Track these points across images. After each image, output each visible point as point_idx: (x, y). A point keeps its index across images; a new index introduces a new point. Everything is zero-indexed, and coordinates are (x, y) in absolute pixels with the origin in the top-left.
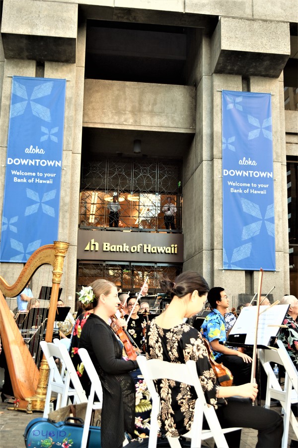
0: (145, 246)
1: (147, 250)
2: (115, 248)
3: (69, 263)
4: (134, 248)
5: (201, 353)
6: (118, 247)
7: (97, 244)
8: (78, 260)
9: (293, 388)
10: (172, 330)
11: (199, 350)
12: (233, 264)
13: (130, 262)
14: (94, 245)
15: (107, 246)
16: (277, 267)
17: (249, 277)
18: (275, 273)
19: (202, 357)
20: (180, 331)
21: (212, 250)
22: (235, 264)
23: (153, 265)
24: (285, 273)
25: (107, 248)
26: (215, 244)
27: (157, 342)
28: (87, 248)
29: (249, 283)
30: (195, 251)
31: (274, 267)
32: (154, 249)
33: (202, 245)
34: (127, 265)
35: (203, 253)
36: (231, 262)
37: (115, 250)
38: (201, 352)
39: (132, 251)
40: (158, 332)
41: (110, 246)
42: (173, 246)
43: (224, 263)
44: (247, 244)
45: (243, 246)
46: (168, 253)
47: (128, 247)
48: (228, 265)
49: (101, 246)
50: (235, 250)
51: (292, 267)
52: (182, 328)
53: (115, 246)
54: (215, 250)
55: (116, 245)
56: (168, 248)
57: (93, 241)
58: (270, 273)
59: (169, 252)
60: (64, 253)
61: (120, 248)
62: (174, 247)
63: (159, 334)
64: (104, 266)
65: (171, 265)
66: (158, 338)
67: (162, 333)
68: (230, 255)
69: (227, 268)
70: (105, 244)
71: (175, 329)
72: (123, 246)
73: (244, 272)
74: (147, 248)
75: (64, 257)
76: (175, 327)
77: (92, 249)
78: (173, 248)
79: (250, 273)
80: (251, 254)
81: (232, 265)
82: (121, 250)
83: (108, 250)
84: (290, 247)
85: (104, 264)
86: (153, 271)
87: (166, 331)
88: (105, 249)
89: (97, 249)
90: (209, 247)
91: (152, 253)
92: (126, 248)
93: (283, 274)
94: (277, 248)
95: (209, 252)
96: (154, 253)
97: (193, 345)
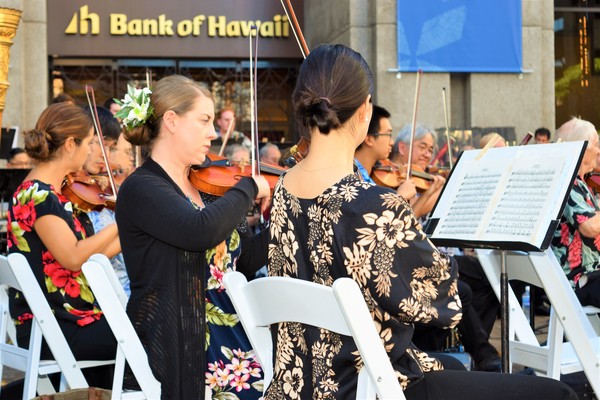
0: (212, 19)
1: (217, 29)
2: (139, 27)
3: (29, 64)
4: (185, 26)
5: (400, 239)
6: (147, 23)
7: (95, 18)
8: (50, 59)
9: (565, 340)
10: (319, 200)
11: (392, 234)
12: (422, 57)
13: (178, 59)
14: (89, 20)
15: (119, 24)
16: (525, 62)
17: (459, 88)
18: (521, 77)
19: (406, 245)
20: (335, 200)
21: (372, 25)
22: (427, 58)
23: (232, 65)
24: (544, 76)
25: (119, 28)
26: (379, 10)
27: (285, 229)
28: (72, 28)
29: (459, 102)
30: (332, 30)
31: (518, 63)
32: (233, 27)
33: (348, 15)
34: (170, 68)
35: (349, 34)
36: (418, 53)
37: (138, 31)
38: (400, 236)
39: (181, 32)
40: (288, 206)
41: (127, 22)
42: (277, 18)
43: (400, 58)
44: (454, 11)
45: (446, 15)
46: (268, 37)
47: (170, 23)
48: (408, 62)
49: (105, 23)
50: (426, 26)
51: (560, 64)
52: (339, 192)
53: (138, 22)
54: (378, 26)
55: (143, 19)
56: (266, 24)
57: (84, 10)
58: (509, 77)
59: (270, 33)
60: (8, 35)
61: (150, 26)
62: (282, 22)
63: (289, 211)
64: (115, 72)
65: (275, 65)
66: (286, 219)
67: (297, 209)
68: (413, 37)
69: (407, 69)
70: (114, 17)
71: (326, 196)
72: (158, 20)
73: (447, 78)
74: (217, 25)
75: (10, 45)
76: (325, 193)
77: (84, 30)
78: (278, 25)
79: (461, 79)
80: (465, 32)
81: (418, 62)
82: (154, 32)
83: (123, 31)
84: (557, 15)
85: (115, 66)
86: (232, 80)
87: (305, 204)
88: (114, 30)
89: (96, 29)
90: (364, 19)
91: (227, 36)
92: (165, 26)
93: (539, 78)
94: (525, 18)
95: (365, 31)
96: (234, 37)
97: (374, 227)
